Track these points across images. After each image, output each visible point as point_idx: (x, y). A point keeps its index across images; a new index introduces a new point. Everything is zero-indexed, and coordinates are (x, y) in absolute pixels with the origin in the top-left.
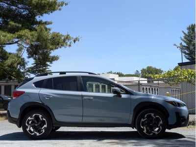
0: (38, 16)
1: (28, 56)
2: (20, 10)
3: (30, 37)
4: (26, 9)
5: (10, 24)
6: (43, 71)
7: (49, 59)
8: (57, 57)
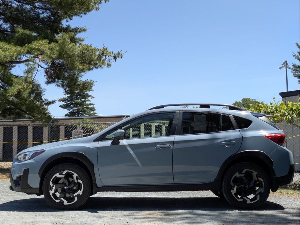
0: (65, 20)
1: (46, 80)
2: (37, 10)
3: (48, 52)
4: (46, 9)
5: (18, 32)
6: (81, 104)
7: (79, 85)
8: (90, 82)
